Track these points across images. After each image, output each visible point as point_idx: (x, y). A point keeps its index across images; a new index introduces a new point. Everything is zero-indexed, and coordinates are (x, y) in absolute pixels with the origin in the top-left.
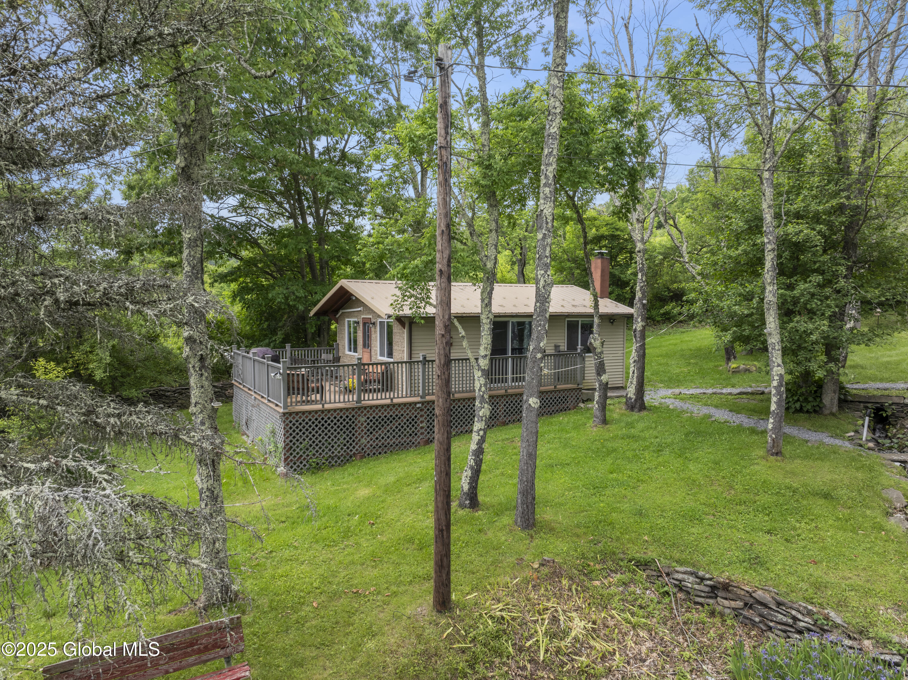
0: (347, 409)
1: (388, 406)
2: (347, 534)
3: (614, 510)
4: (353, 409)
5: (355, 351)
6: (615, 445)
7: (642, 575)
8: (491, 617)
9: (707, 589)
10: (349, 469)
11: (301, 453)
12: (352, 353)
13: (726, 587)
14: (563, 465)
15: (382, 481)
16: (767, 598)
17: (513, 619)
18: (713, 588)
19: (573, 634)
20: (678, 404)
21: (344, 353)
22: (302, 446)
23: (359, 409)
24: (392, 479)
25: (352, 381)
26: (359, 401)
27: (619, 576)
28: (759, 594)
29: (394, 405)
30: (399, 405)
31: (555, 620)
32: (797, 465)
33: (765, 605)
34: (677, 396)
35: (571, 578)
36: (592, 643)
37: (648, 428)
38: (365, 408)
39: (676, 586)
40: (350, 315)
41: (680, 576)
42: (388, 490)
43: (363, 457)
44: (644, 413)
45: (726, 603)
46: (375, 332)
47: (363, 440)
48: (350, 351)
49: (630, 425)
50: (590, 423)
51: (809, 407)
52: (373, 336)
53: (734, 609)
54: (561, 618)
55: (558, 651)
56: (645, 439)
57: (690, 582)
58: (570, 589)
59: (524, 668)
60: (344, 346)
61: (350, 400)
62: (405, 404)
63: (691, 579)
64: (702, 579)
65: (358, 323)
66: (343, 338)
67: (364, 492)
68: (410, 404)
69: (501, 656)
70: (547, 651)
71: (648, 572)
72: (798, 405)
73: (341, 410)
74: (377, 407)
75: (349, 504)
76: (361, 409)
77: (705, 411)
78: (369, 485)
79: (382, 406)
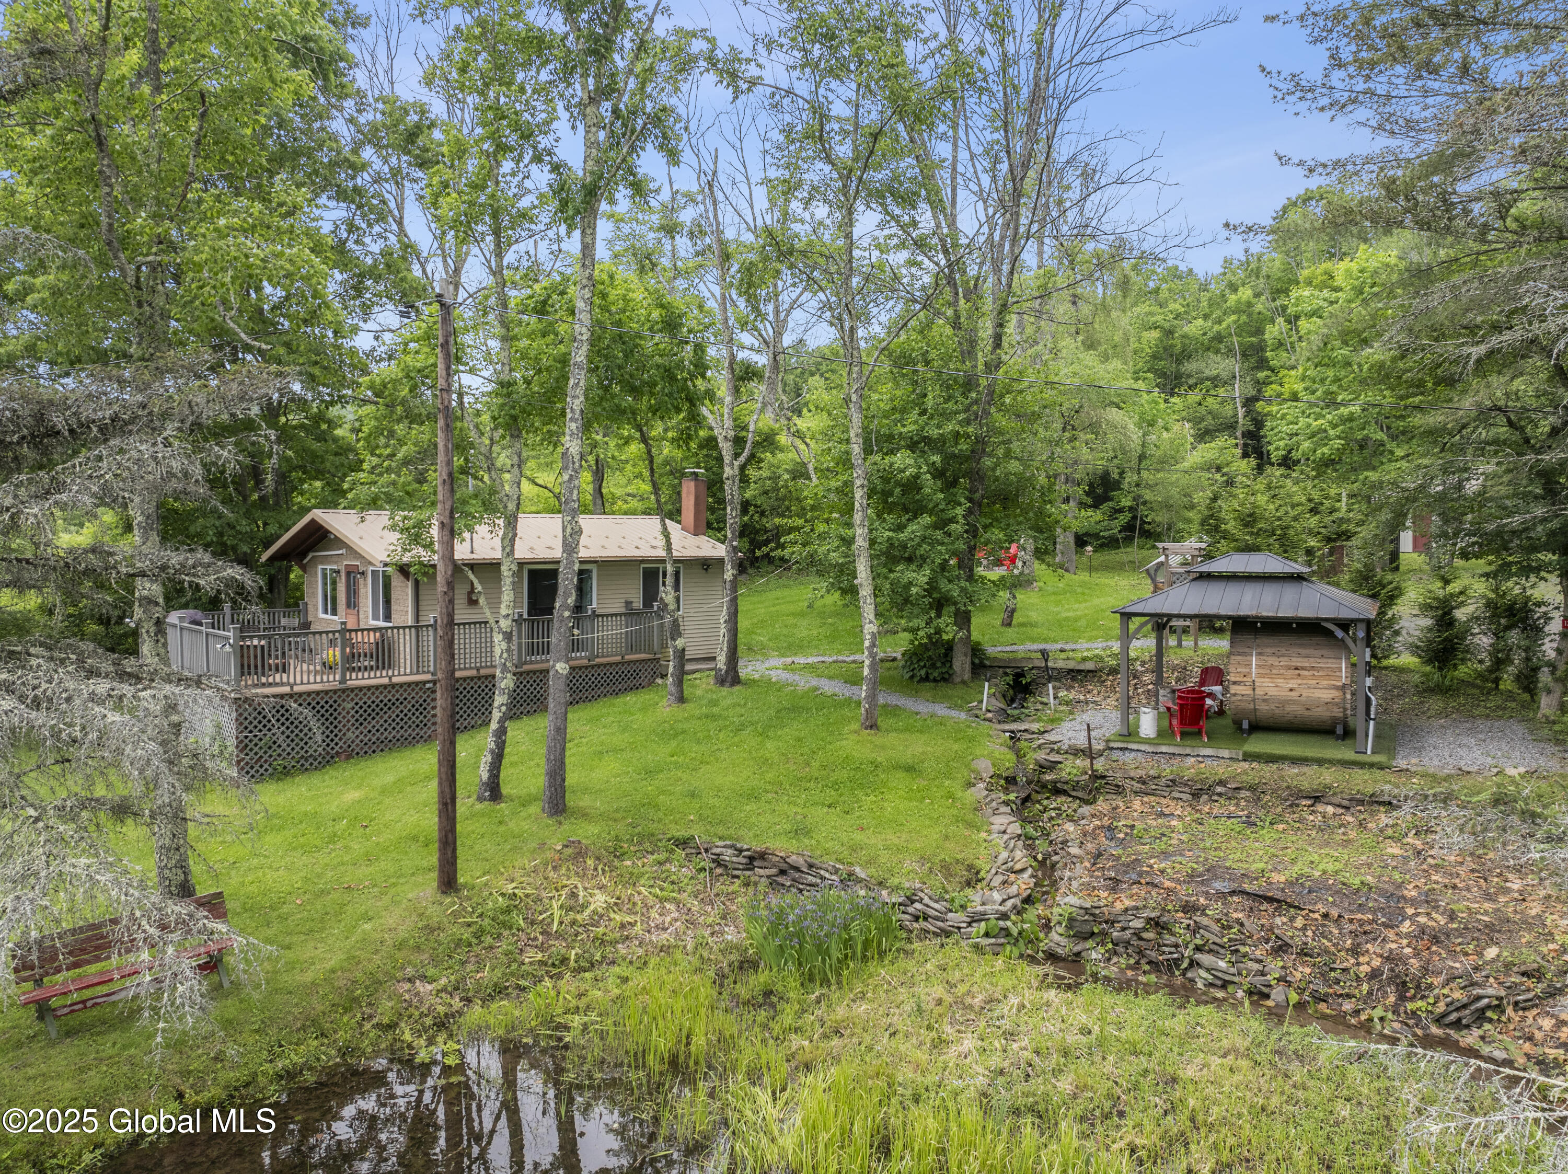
0: (327, 692)
1: (385, 687)
2: (333, 838)
3: (663, 792)
4: (335, 692)
5: (334, 612)
6: (686, 726)
7: (680, 853)
8: (503, 895)
9: (744, 861)
10: (331, 772)
11: (261, 753)
12: (329, 617)
13: (762, 856)
14: (615, 751)
15: (377, 782)
16: (800, 861)
17: (527, 896)
18: (751, 859)
19: (592, 907)
20: (785, 676)
21: (316, 616)
22: (261, 744)
23: (344, 691)
24: (390, 778)
25: (333, 654)
26: (343, 681)
27: (655, 856)
28: (793, 859)
29: (393, 686)
30: (401, 685)
31: (574, 895)
32: (892, 739)
33: (797, 869)
34: (786, 668)
35: (598, 859)
36: (612, 915)
37: (734, 705)
38: (352, 690)
39: (714, 861)
40: (326, 559)
41: (717, 851)
42: (384, 791)
43: (349, 757)
44: (737, 688)
45: (761, 872)
46: (365, 585)
47: (350, 734)
48: (326, 612)
49: (714, 703)
50: (664, 702)
51: (936, 674)
52: (362, 591)
53: (768, 877)
54: (581, 894)
55: (574, 922)
56: (726, 718)
57: (728, 855)
58: (596, 869)
59: (536, 939)
60: (316, 606)
61: (332, 681)
62: (409, 684)
63: (730, 852)
64: (741, 851)
65: (338, 572)
66: (314, 595)
67: (352, 795)
68: (417, 683)
69: (511, 928)
70: (561, 923)
71: (688, 851)
72: (923, 672)
73: (318, 693)
74: (369, 688)
75: (333, 809)
76: (345, 692)
77: (815, 683)
78: (360, 786)
79: (377, 687)
